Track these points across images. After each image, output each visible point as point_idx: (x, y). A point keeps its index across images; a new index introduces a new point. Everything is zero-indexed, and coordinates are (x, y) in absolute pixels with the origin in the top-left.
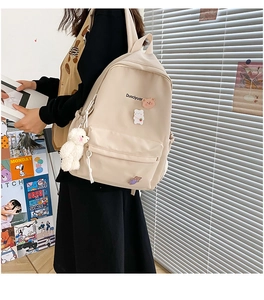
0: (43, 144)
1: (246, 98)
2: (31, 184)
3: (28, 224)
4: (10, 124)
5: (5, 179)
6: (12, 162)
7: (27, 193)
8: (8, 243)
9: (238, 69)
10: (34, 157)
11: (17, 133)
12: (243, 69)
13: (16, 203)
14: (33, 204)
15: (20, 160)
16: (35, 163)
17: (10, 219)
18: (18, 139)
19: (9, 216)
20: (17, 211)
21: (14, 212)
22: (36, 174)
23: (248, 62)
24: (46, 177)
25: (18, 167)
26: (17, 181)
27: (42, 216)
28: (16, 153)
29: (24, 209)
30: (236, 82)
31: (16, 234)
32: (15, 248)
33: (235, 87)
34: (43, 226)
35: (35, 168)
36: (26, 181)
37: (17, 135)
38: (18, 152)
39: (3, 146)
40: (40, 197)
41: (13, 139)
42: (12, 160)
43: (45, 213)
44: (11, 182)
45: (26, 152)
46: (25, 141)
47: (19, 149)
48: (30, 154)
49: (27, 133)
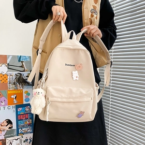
2: (21, 109)
3: (16, 137)
4: (10, 67)
5: (3, 104)
6: (9, 92)
7: (17, 115)
10: (24, 90)
11: (14, 73)
13: (9, 122)
14: (21, 123)
15: (14, 92)
16: (24, 95)
17: (4, 133)
18: (14, 77)
19: (4, 130)
20: (10, 128)
21: (7, 128)
22: (25, 103)
25: (12, 97)
26: (11, 106)
27: (27, 133)
28: (12, 86)
29: (15, 127)
34: (27, 140)
35: (24, 98)
36: (17, 107)
37: (14, 74)
38: (14, 86)
39: (3, 81)
40: (26, 119)
41: (11, 77)
42: (9, 91)
43: (29, 131)
44: (7, 107)
45: (19, 86)
46: (19, 79)
47: (14, 84)
48: (22, 88)
49: (20, 74)
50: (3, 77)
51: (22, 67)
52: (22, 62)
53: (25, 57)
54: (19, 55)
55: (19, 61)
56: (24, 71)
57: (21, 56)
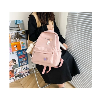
0: (24, 37)
2: (20, 53)
3: (19, 68)
7: (18, 56)
8: (12, 76)
10: (21, 42)
13: (14, 60)
14: (21, 60)
15: (15, 43)
16: (21, 44)
17: (12, 67)
18: (14, 35)
19: (12, 65)
21: (13, 64)
22: (22, 49)
25: (14, 46)
26: (14, 52)
27: (24, 65)
28: (13, 40)
29: (17, 63)
31: (14, 72)
32: (14, 77)
34: (25, 68)
35: (21, 46)
36: (18, 52)
37: (14, 33)
38: (14, 40)
40: (23, 58)
41: (12, 35)
42: (12, 43)
43: (26, 63)
44: (12, 53)
46: (17, 35)
47: (15, 39)
48: (19, 41)
49: (18, 32)
51: (18, 27)
52: (18, 24)
53: (19, 21)
54: (16, 20)
55: (16, 24)
56: (20, 30)
57: (17, 21)
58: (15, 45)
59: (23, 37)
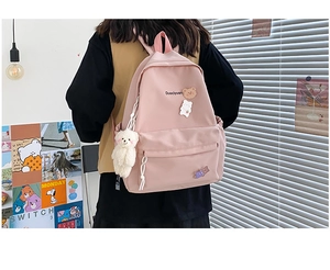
0: (80, 165)
1: (309, 117)
2: (62, 212)
4: (45, 143)
5: (34, 207)
6: (43, 186)
7: (57, 224)
9: (297, 86)
10: (68, 180)
11: (51, 152)
12: (304, 86)
15: (53, 184)
16: (68, 187)
18: (52, 160)
22: (69, 201)
23: (309, 79)
24: (80, 204)
25: (49, 193)
26: (47, 209)
28: (48, 175)
30: (297, 99)
33: (296, 105)
35: (68, 194)
36: (57, 209)
37: (52, 155)
38: (51, 174)
39: (34, 167)
41: (47, 160)
42: (44, 183)
44: (40, 211)
45: (60, 174)
46: (59, 161)
47: (52, 171)
48: (64, 177)
49: (62, 153)
50: (34, 161)
51: (65, 140)
52: (65, 132)
55: (60, 131)
56: (68, 147)
57: (62, 123)
58: (50, 189)
59: (74, 167)
